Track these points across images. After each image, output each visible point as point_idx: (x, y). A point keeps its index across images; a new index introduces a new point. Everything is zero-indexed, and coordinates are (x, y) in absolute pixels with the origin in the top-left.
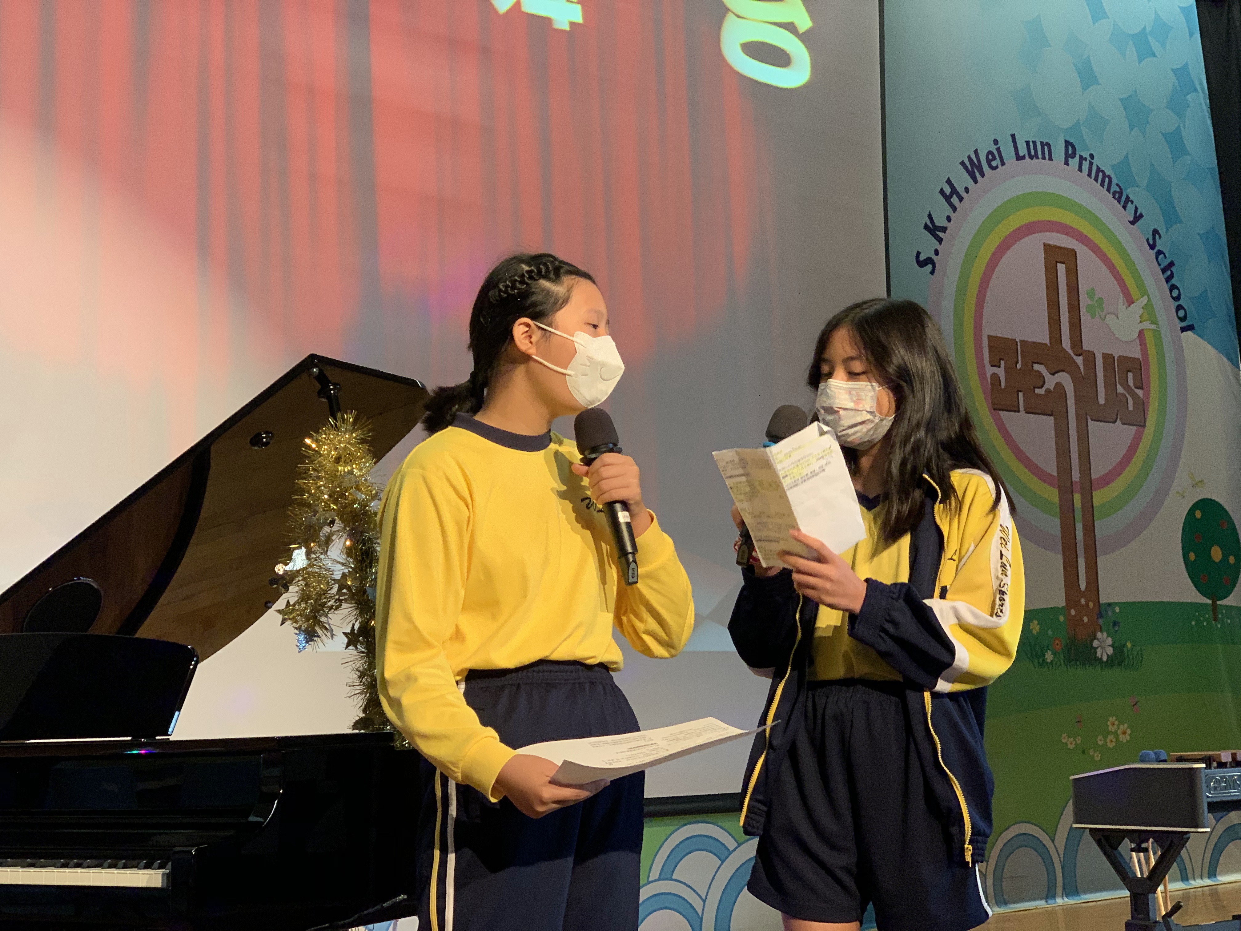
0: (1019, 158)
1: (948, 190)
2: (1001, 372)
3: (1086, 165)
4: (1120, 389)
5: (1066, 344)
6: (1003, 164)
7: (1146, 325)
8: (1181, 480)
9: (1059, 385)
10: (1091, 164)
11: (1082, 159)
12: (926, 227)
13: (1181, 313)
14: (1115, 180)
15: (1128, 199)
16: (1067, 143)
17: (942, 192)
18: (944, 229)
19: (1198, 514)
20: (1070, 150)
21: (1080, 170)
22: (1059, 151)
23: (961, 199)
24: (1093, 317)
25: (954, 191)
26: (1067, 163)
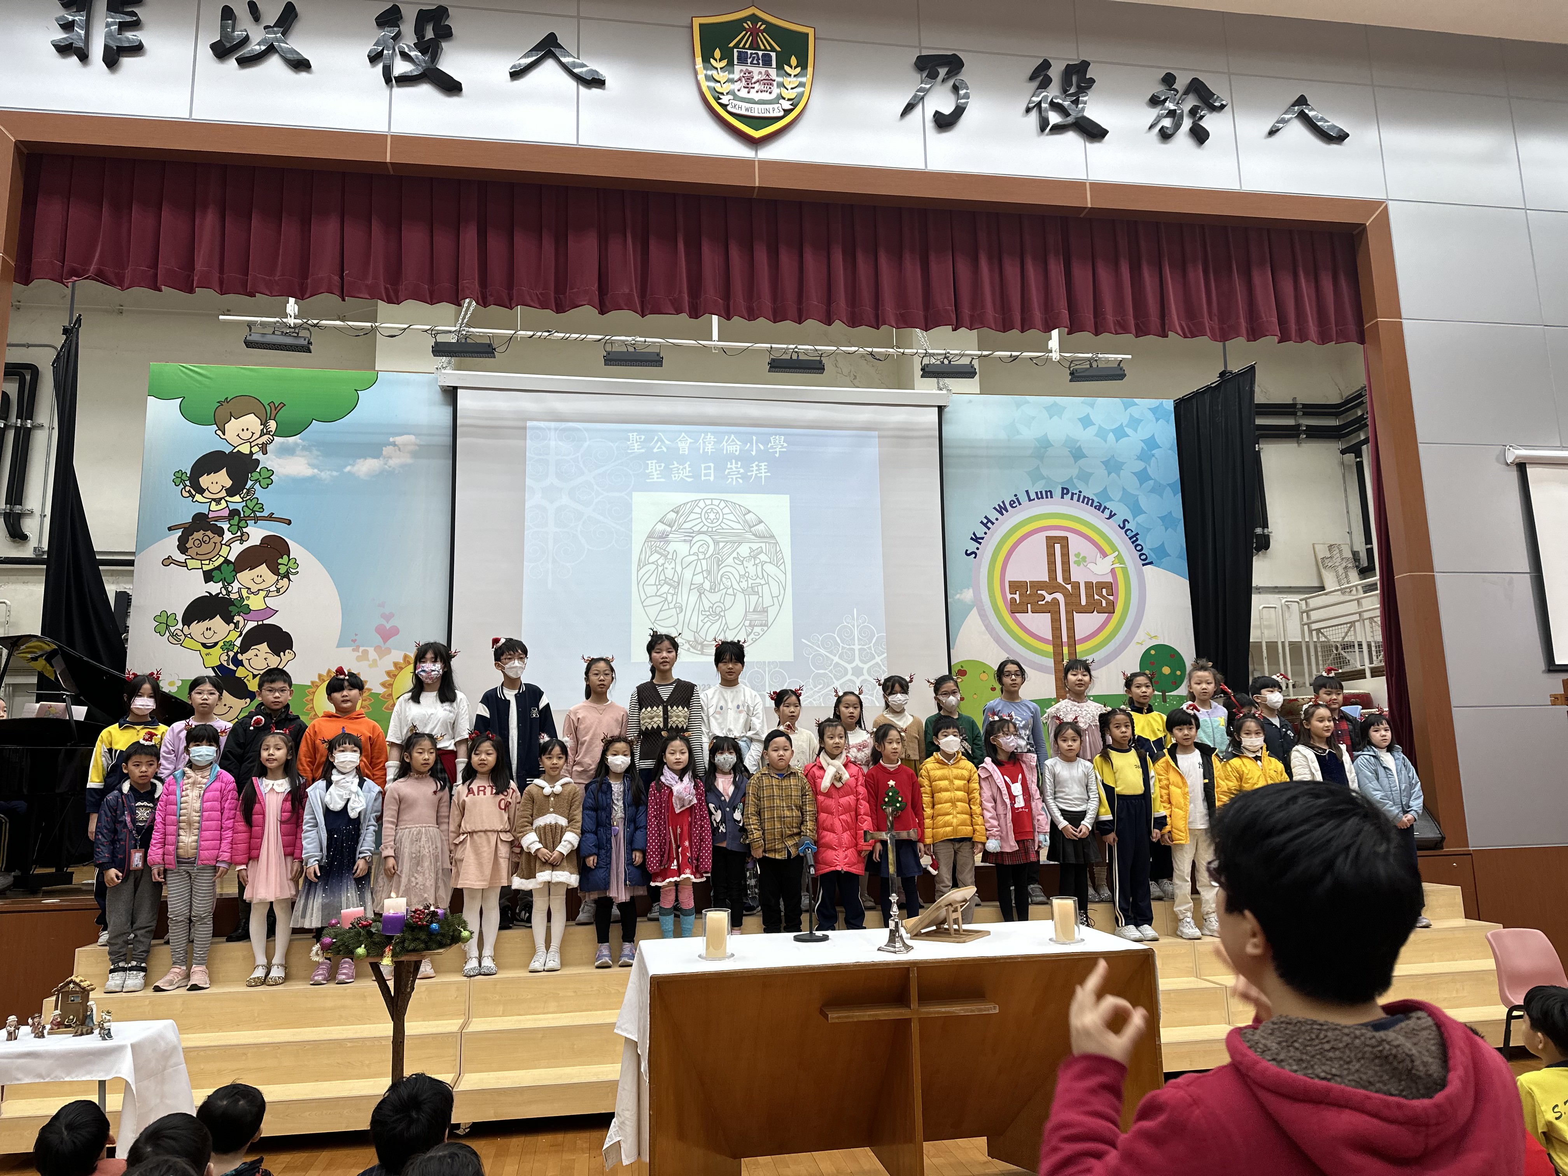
0: (1030, 500)
1: (985, 521)
2: (1017, 597)
3: (1076, 497)
4: (1096, 597)
5: (1060, 579)
6: (1020, 504)
7: (1118, 565)
8: (1140, 635)
9: (1054, 599)
10: (1079, 496)
11: (1073, 494)
12: (972, 538)
13: (1143, 557)
14: (1096, 500)
15: (1105, 508)
16: (1063, 489)
17: (982, 522)
18: (982, 538)
19: (1153, 652)
20: (1065, 491)
21: (1072, 499)
22: (1057, 492)
23: (993, 523)
24: (1079, 565)
25: (989, 521)
26: (1062, 497)
